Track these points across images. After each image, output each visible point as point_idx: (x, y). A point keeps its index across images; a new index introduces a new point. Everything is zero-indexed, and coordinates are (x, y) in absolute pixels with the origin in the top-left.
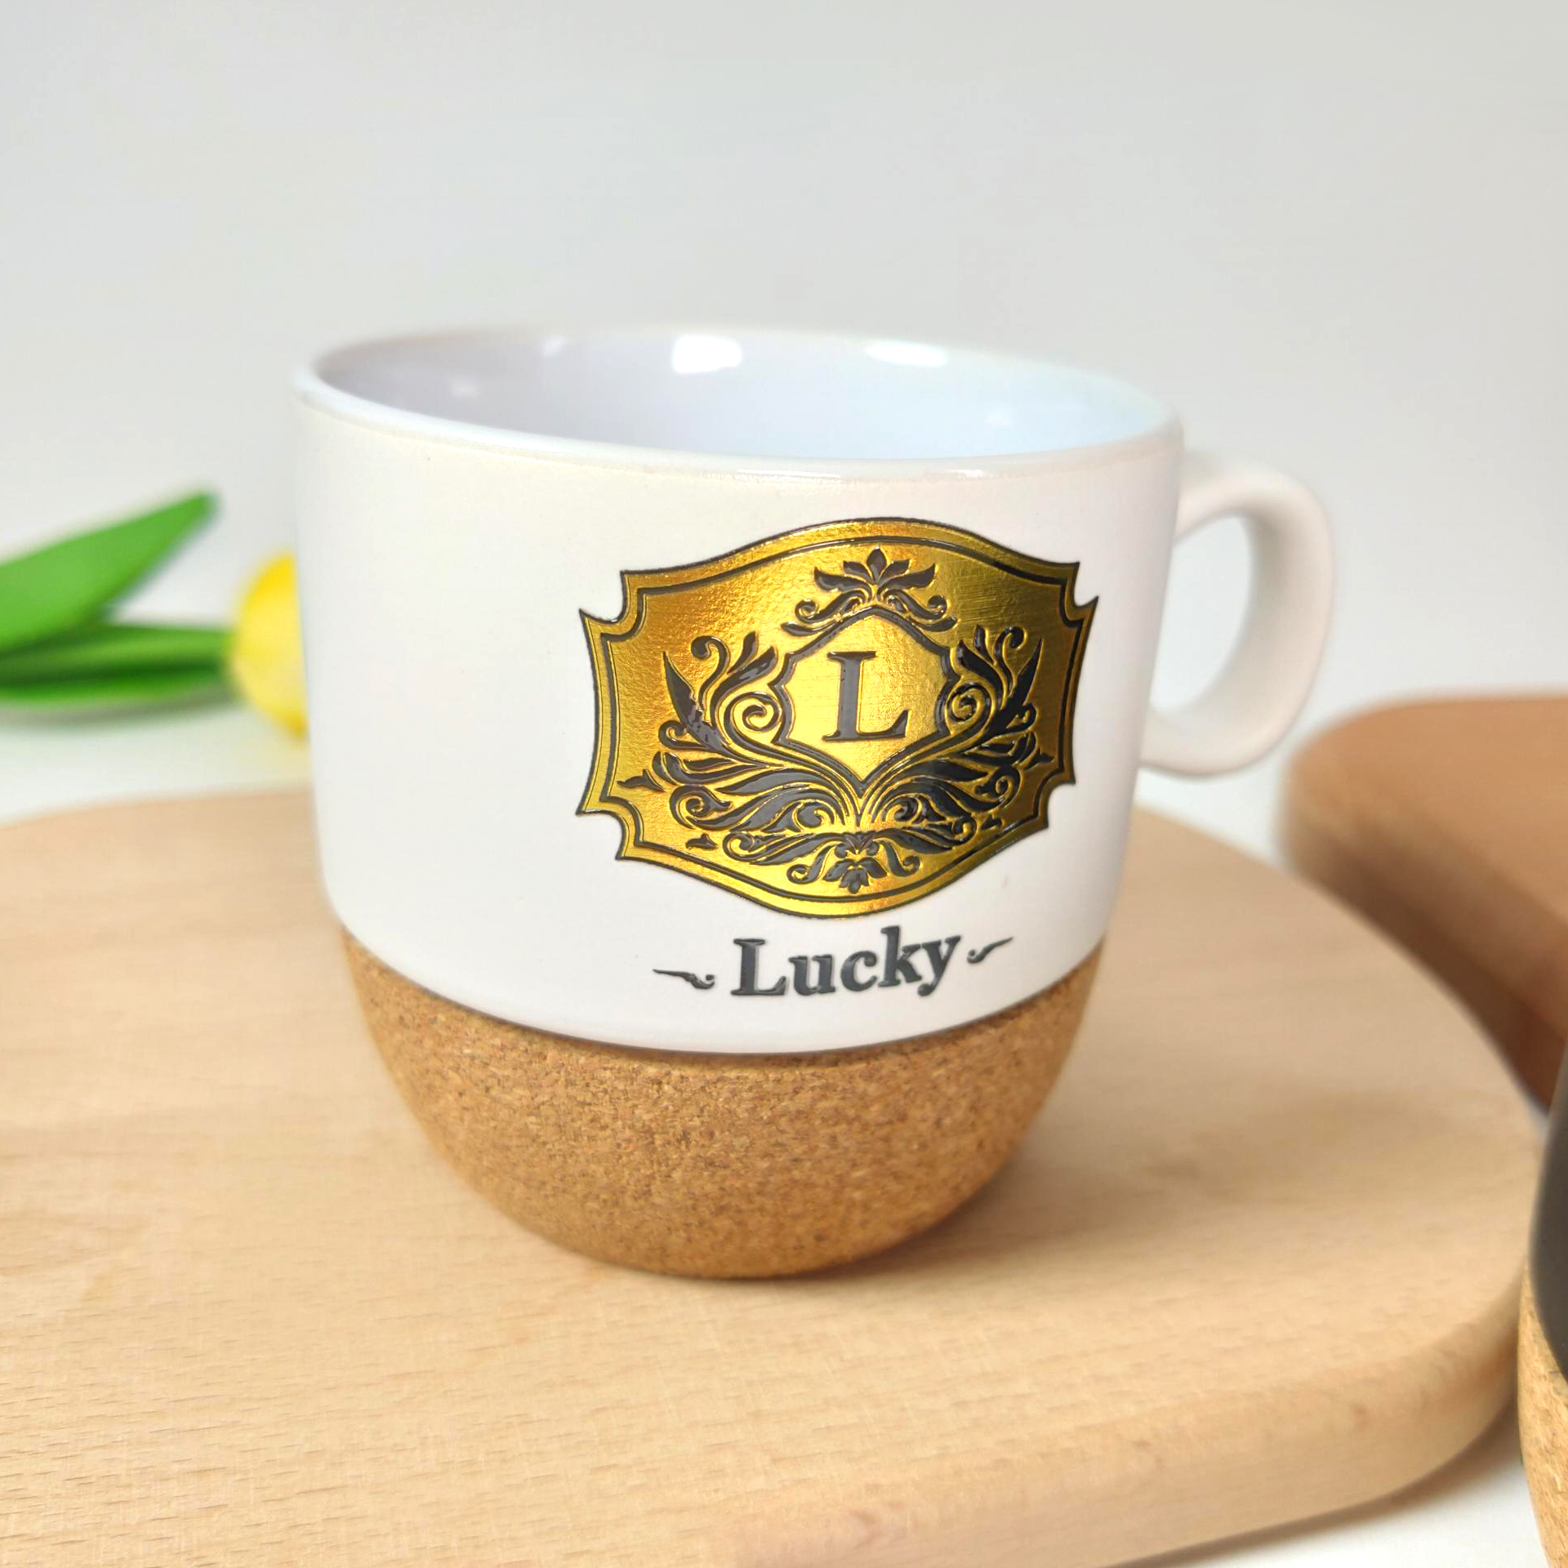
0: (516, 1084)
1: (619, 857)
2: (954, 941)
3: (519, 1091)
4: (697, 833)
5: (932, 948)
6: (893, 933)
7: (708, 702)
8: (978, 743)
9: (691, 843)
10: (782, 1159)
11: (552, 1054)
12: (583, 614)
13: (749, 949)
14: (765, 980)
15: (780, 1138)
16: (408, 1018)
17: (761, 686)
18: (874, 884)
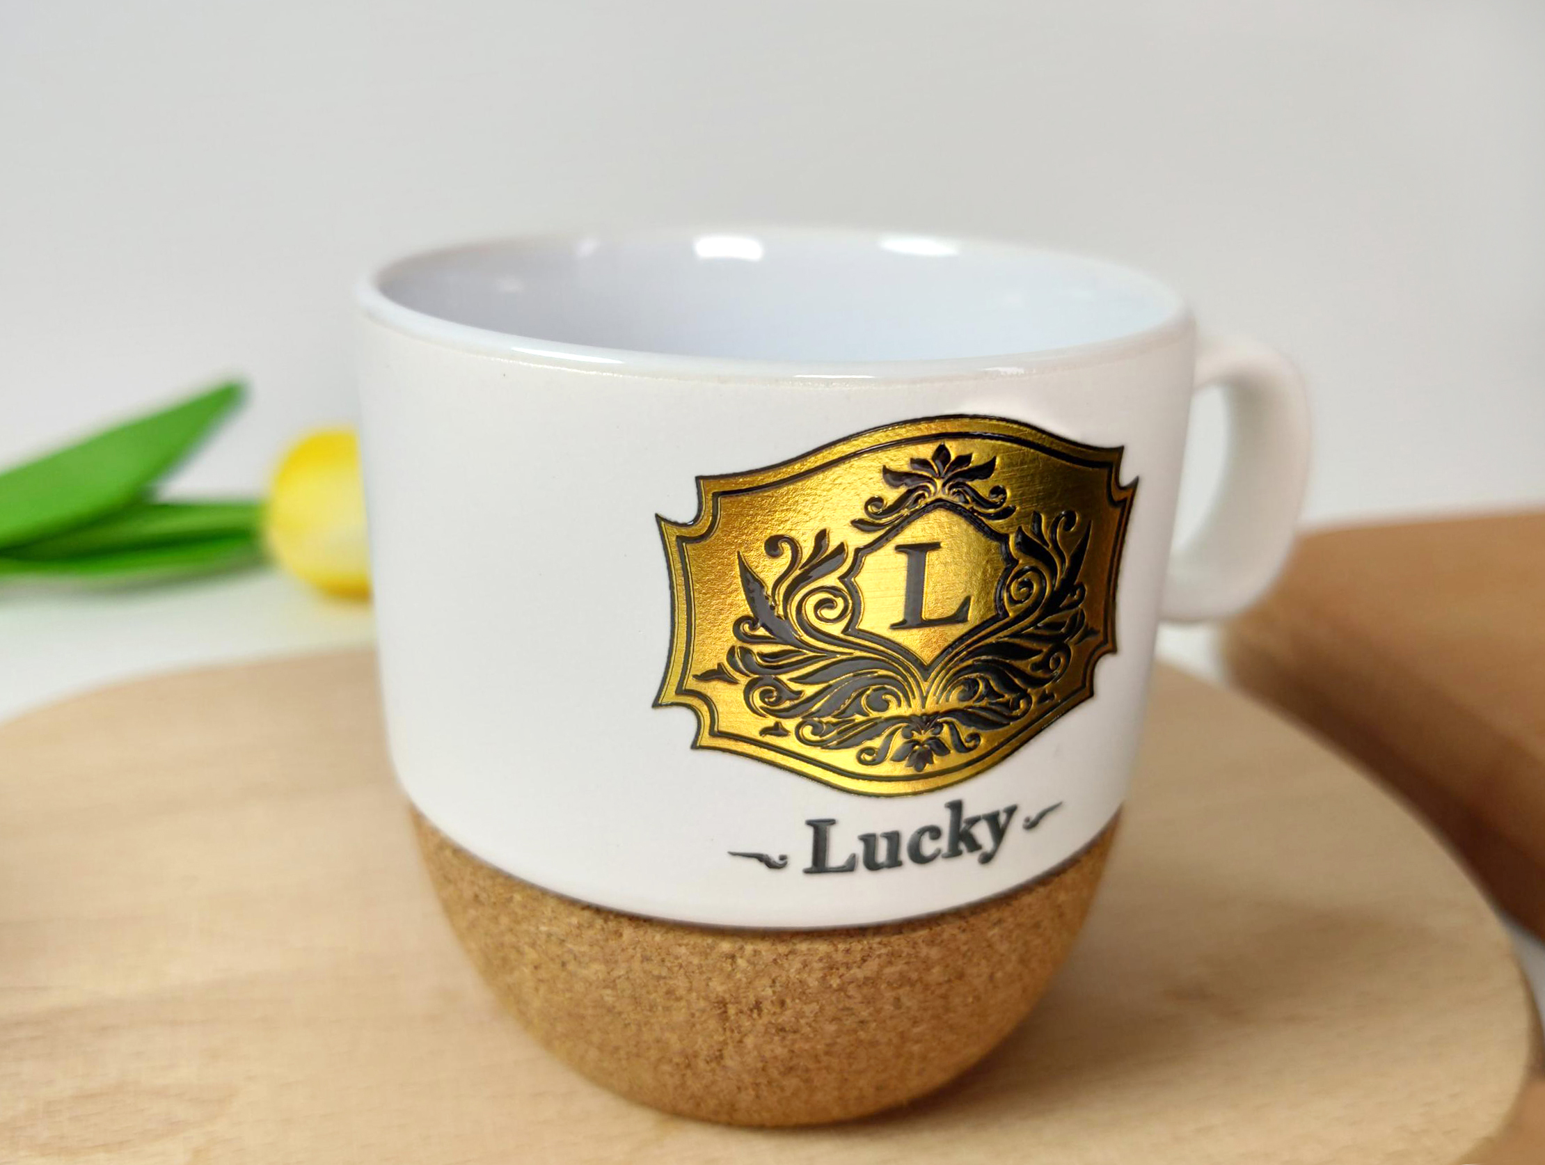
1: (695, 746)
2: (1011, 811)
3: (596, 967)
4: (770, 721)
5: (992, 819)
6: (956, 807)
7: (780, 597)
8: (1034, 624)
9: (765, 731)
10: (849, 1022)
11: (628, 932)
12: (659, 518)
13: (820, 830)
14: (836, 857)
15: (848, 1003)
16: (483, 896)
17: (832, 580)
18: (938, 762)
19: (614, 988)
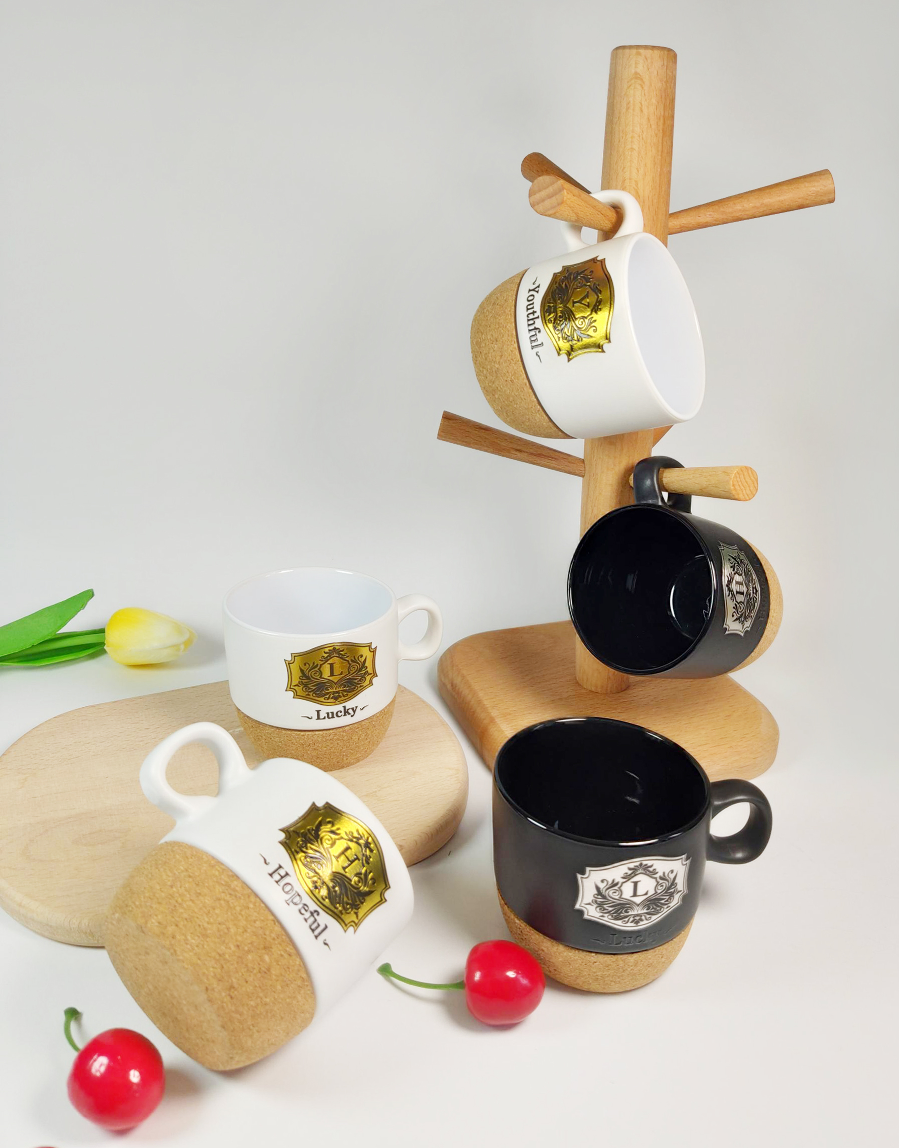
0: (277, 737)
1: (294, 698)
2: (356, 707)
3: (277, 739)
5: (353, 709)
6: (344, 707)
8: (357, 674)
9: (306, 695)
10: (328, 748)
11: (284, 732)
12: (285, 660)
13: (318, 712)
14: (322, 717)
15: (327, 744)
16: (254, 726)
17: (316, 669)
18: (340, 699)
19: (281, 743)
